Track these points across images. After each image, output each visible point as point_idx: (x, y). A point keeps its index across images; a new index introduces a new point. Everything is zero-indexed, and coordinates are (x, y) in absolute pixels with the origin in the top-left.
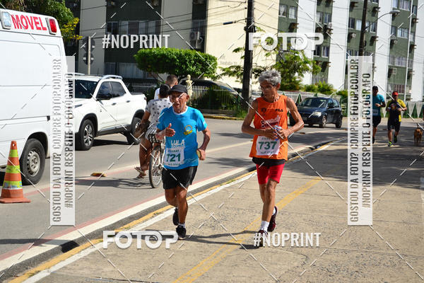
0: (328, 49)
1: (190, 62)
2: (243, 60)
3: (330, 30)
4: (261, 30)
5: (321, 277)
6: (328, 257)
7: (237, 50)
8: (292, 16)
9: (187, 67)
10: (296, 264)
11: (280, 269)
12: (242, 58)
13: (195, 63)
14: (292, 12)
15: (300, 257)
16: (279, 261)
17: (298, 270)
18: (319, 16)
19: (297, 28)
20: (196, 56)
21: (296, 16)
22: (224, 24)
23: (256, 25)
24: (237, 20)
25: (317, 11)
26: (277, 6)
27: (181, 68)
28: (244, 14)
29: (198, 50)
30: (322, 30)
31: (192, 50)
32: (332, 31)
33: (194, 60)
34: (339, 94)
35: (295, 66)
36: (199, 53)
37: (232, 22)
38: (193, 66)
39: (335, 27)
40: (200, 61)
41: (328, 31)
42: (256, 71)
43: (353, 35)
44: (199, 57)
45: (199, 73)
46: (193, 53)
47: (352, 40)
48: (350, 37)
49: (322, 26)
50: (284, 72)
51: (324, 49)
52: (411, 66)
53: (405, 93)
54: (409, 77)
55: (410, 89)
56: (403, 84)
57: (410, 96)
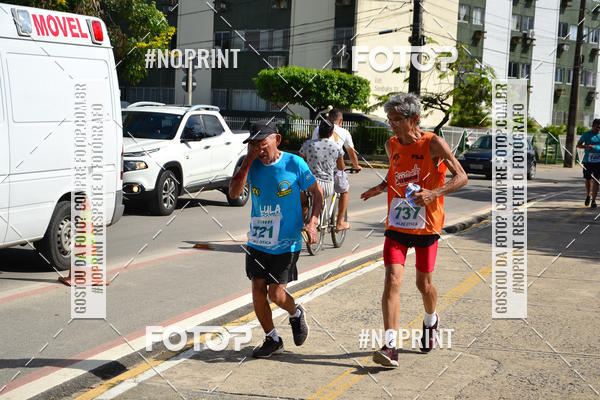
0: (529, 67)
1: (332, 87)
2: (407, 84)
3: (532, 40)
4: (432, 42)
5: (519, 391)
6: (530, 363)
7: (397, 70)
8: (477, 22)
9: (327, 95)
10: (483, 373)
11: (461, 380)
12: (405, 81)
13: (339, 89)
14: (477, 15)
15: (489, 363)
16: (459, 368)
17: (487, 381)
18: (516, 20)
19: (484, 38)
20: (340, 79)
21: (483, 21)
22: (381, 33)
23: (425, 34)
24: (398, 27)
25: (513, 14)
26: (456, 7)
27: (319, 96)
28: (409, 19)
29: (342, 70)
30: (520, 40)
31: (335, 70)
32: (534, 42)
33: (338, 85)
34: (545, 131)
35: (481, 92)
36: (344, 75)
37: (391, 31)
38: (336, 93)
39: (539, 36)
40: (346, 86)
41: (528, 42)
42: (425, 99)
43: (565, 47)
44: (344, 80)
45: (344, 103)
46: (336, 75)
47: (563, 55)
48: (560, 50)
49: (520, 35)
50: (466, 101)
51: (523, 67)
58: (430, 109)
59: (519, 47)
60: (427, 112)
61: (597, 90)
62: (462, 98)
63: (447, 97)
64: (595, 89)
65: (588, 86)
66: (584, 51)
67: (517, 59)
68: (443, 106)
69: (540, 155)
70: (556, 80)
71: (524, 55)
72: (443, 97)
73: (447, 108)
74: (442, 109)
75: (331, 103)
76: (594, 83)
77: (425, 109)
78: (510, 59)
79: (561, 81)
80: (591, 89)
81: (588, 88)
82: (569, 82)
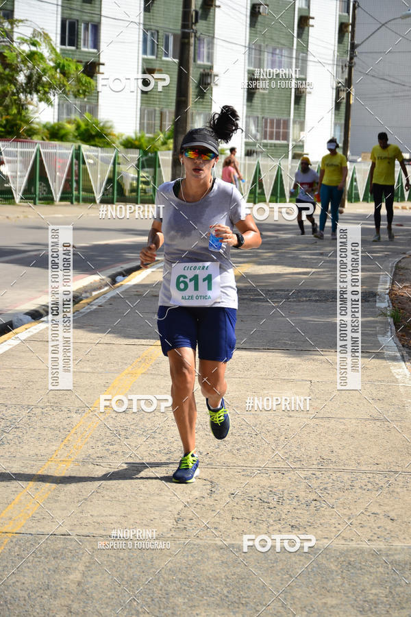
34: (129, 145)
35: (29, 78)
47: (156, 6)
51: (86, 29)
52: (303, 70)
53: (291, 139)
54: (300, 97)
55: (302, 129)
56: (285, 117)
57: (302, 147)
61: (216, 70)
64: (211, 68)
65: (199, 62)
67: (76, 14)
69: (127, 188)
70: (145, 52)
71: (87, 7)
76: (210, 57)
78: (63, 13)
79: (153, 54)
80: (204, 67)
81: (199, 67)
82: (167, 55)
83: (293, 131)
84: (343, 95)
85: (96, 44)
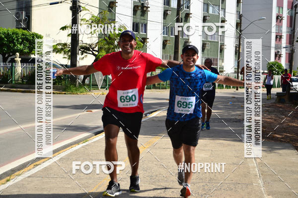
0: (146, 25)
1: (18, 40)
2: (70, 38)
3: (147, 7)
4: (86, 9)
7: (64, 28)
9: (15, 45)
12: (68, 35)
13: (23, 41)
19: (116, 6)
20: (23, 35)
22: (51, 4)
23: (81, 5)
27: (9, 47)
29: (24, 29)
30: (140, 8)
31: (19, 28)
32: (149, 9)
33: (21, 38)
36: (25, 32)
37: (58, 3)
38: (21, 44)
39: (152, 5)
40: (27, 40)
41: (145, 9)
42: (82, 48)
43: (169, 12)
44: (26, 35)
45: (26, 51)
46: (20, 32)
47: (168, 17)
48: (165, 14)
49: (139, 4)
50: (109, 49)
51: (142, 26)
52: (223, 40)
53: (219, 65)
54: (222, 50)
55: (223, 62)
56: (216, 57)
57: (223, 68)
58: (85, 54)
59: (139, 12)
60: (83, 56)
61: (190, 41)
62: (107, 46)
63: (96, 46)
64: (188, 39)
65: (184, 37)
66: (182, 15)
67: (138, 20)
68: (94, 52)
70: (164, 34)
71: (142, 18)
72: (93, 46)
73: (97, 53)
74: (93, 54)
75: (17, 51)
76: (188, 36)
77: (82, 54)
78: (133, 20)
79: (167, 35)
80: (186, 39)
81: (184, 39)
82: (172, 35)
83: (219, 62)
84: (238, 49)
85: (146, 32)
